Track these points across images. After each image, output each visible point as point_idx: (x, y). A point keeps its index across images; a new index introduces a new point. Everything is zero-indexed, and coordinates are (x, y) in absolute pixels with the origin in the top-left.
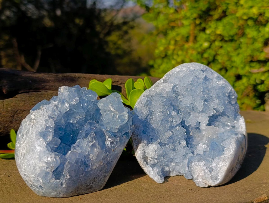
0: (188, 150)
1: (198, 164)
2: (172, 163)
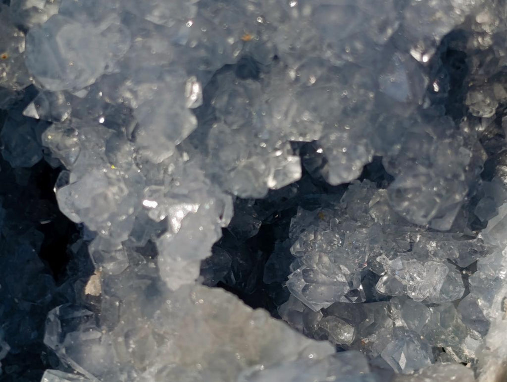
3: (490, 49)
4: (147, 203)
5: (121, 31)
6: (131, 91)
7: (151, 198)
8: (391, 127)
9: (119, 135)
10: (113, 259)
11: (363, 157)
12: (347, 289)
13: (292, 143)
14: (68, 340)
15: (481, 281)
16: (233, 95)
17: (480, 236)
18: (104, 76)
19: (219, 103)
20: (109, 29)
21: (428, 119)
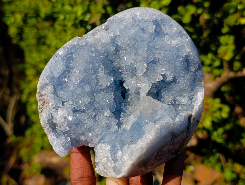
0: (114, 122)
1: (105, 147)
2: (90, 133)
3: (193, 59)
4: (138, 85)
5: (134, 56)
6: (136, 64)
7: (138, 84)
8: (177, 71)
9: (134, 75)
10: (133, 95)
11: (173, 76)
12: (171, 101)
13: (161, 74)
14: (125, 107)
15: (193, 100)
16: (152, 67)
17: (193, 92)
18: (131, 64)
19: (149, 68)
20: (132, 56)
21: (183, 70)
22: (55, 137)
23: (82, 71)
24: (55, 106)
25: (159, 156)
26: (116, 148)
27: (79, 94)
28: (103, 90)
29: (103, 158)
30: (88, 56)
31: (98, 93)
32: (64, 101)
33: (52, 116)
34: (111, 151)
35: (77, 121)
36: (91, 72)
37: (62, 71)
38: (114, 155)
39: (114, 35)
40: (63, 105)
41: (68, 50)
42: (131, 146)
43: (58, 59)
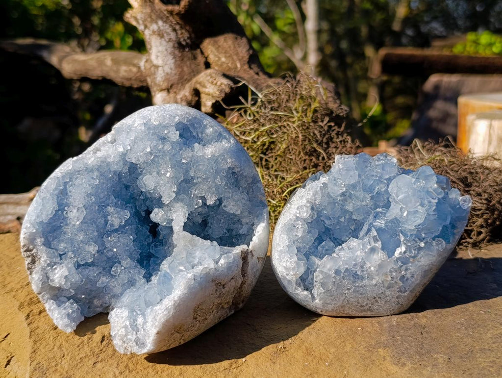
21: (229, 188)
22: (55, 306)
23: (81, 208)
24: (48, 262)
25: (199, 316)
26: (135, 313)
27: (81, 241)
28: (116, 231)
29: (120, 329)
30: (87, 185)
31: (109, 236)
32: (61, 253)
33: (47, 276)
34: (129, 318)
35: (84, 280)
36: (95, 207)
37: (52, 212)
38: (134, 322)
39: (124, 149)
40: (61, 259)
41: (59, 181)
42: (155, 308)
43: (45, 196)
